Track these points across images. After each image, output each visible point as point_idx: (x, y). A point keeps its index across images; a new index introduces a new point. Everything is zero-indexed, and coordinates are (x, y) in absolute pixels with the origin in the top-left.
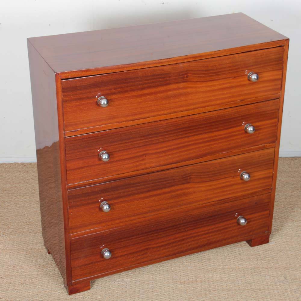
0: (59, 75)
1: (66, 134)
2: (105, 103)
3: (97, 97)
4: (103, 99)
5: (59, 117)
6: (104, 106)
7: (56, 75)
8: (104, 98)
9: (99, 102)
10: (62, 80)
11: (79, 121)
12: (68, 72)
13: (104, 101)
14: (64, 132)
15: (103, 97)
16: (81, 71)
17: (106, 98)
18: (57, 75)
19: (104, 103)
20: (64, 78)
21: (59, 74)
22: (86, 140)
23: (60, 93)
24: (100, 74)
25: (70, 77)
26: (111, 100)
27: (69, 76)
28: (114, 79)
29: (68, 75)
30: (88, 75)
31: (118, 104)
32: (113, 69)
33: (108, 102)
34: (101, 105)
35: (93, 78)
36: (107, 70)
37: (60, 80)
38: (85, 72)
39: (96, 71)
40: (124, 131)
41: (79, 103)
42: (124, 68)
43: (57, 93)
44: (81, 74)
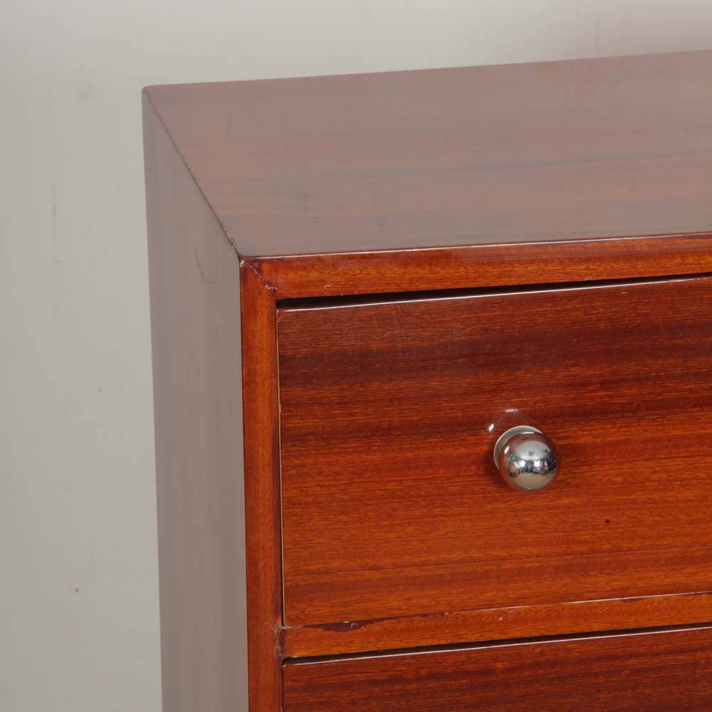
0: (260, 271)
1: (288, 638)
2: (537, 464)
3: (491, 427)
4: (526, 438)
5: (250, 529)
6: (527, 481)
7: (244, 274)
8: (536, 437)
9: (501, 455)
10: (283, 303)
11: (376, 568)
12: (320, 259)
13: (531, 454)
14: (279, 626)
15: (529, 430)
16: (395, 256)
17: (545, 438)
18: (252, 270)
19: (531, 462)
20: (293, 294)
21: (265, 267)
22: (412, 687)
23: (268, 386)
24: (514, 282)
25: (327, 289)
26: (575, 449)
27: (323, 282)
28: (602, 325)
29: (314, 275)
30: (439, 286)
31: (620, 479)
32: (600, 259)
33: (553, 462)
34: (512, 475)
35: (469, 306)
36: (561, 262)
37: (264, 306)
38: (419, 265)
39: (489, 264)
40: (654, 654)
41: (377, 457)
42: (663, 254)
43: (249, 383)
44: (395, 278)
